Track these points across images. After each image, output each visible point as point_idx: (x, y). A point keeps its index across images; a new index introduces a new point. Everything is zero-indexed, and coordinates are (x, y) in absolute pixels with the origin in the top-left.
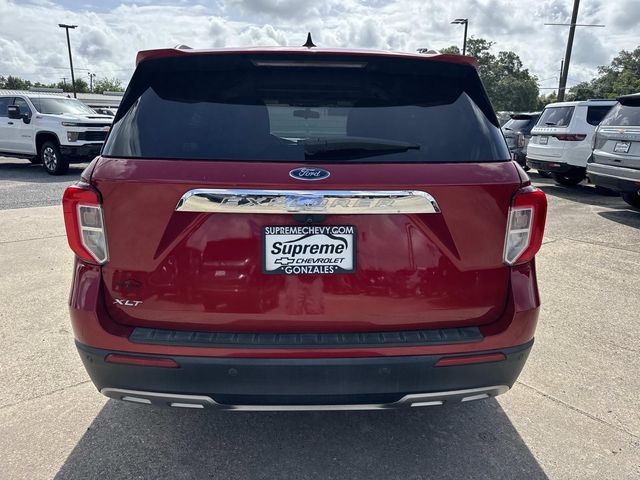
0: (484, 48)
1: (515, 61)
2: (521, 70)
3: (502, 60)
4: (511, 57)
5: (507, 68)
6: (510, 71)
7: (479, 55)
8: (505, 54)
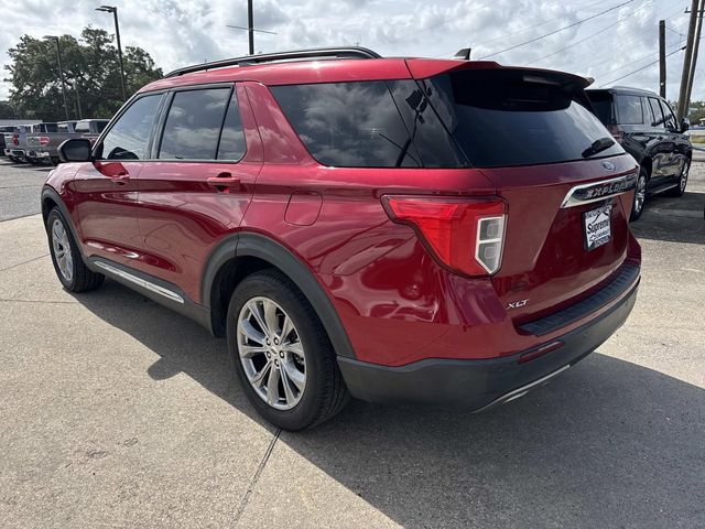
0: (106, 41)
1: (145, 58)
2: (154, 68)
3: (130, 56)
4: (140, 53)
5: (138, 65)
6: (143, 68)
7: (103, 48)
8: (132, 49)
